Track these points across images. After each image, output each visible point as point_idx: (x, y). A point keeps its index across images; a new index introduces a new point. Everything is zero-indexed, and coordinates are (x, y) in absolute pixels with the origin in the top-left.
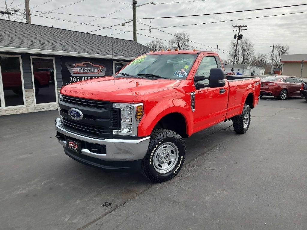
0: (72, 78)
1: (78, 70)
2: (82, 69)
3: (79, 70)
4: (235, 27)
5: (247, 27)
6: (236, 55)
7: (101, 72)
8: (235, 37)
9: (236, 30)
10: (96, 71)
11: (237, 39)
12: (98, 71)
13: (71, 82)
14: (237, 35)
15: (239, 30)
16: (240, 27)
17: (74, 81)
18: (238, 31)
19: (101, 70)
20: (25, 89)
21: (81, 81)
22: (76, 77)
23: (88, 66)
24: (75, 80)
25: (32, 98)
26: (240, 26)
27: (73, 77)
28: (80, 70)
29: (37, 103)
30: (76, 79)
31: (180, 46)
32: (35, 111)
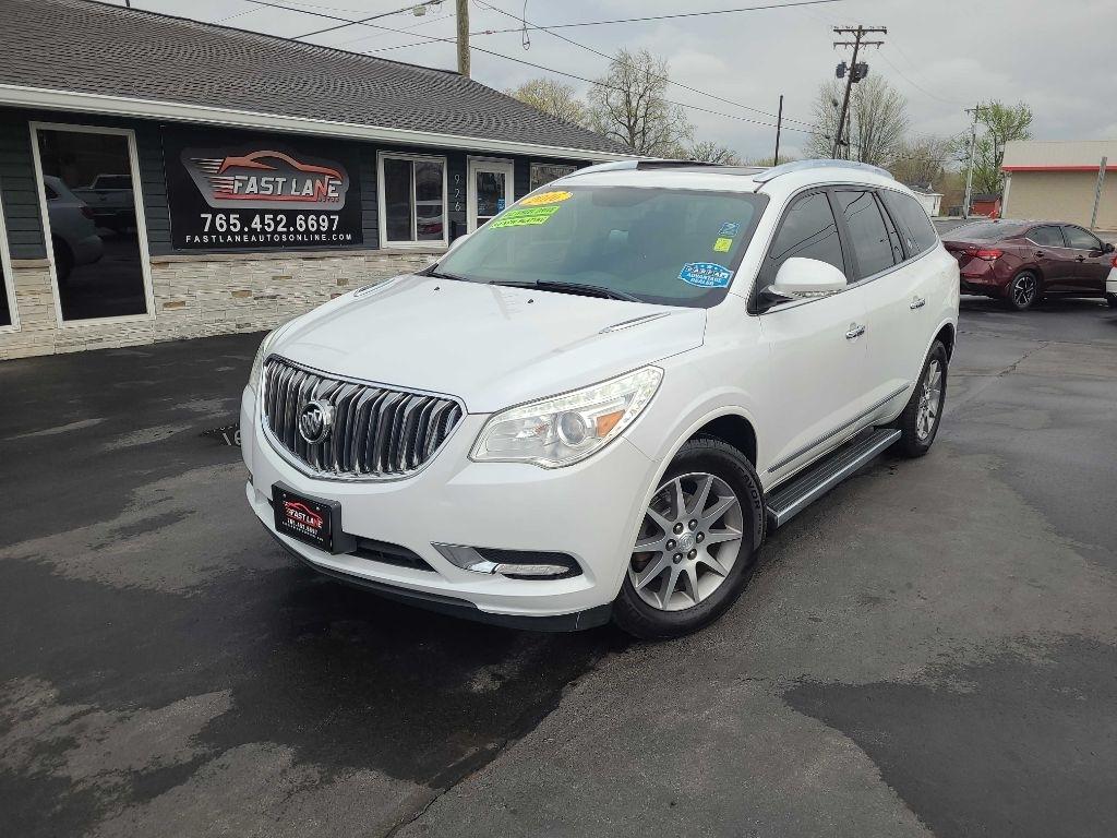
0: (209, 216)
1: (234, 183)
2: (253, 180)
3: (236, 182)
4: (839, 31)
5: (885, 31)
6: (842, 142)
7: (330, 195)
8: (840, 72)
9: (846, 44)
10: (308, 188)
11: (846, 79)
12: (317, 188)
13: (206, 234)
14: (849, 65)
15: (858, 43)
16: (861, 31)
17: (219, 228)
18: (851, 49)
19: (331, 188)
20: (12, 258)
21: (249, 227)
22: (227, 212)
23: (279, 167)
24: (221, 226)
25: (43, 299)
26: (861, 27)
27: (215, 212)
28: (245, 183)
29: (66, 317)
30: (228, 221)
31: (634, 104)
32: (58, 351)
